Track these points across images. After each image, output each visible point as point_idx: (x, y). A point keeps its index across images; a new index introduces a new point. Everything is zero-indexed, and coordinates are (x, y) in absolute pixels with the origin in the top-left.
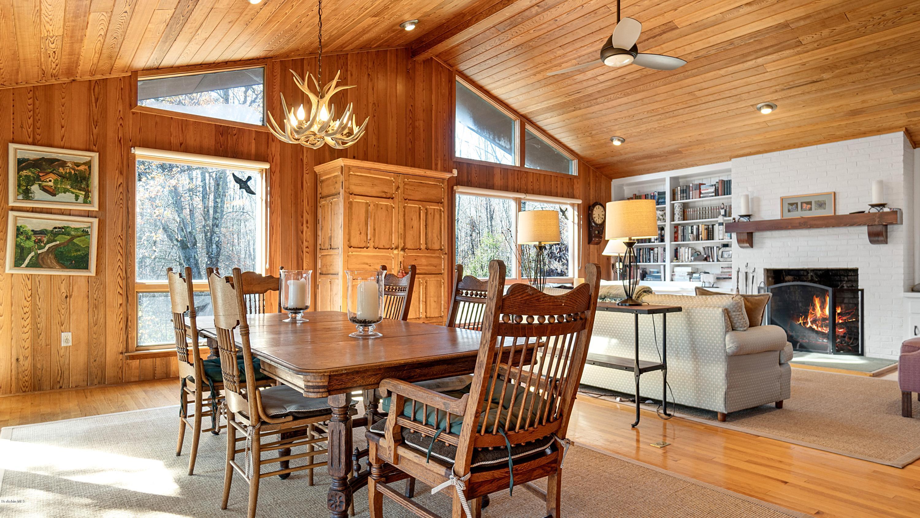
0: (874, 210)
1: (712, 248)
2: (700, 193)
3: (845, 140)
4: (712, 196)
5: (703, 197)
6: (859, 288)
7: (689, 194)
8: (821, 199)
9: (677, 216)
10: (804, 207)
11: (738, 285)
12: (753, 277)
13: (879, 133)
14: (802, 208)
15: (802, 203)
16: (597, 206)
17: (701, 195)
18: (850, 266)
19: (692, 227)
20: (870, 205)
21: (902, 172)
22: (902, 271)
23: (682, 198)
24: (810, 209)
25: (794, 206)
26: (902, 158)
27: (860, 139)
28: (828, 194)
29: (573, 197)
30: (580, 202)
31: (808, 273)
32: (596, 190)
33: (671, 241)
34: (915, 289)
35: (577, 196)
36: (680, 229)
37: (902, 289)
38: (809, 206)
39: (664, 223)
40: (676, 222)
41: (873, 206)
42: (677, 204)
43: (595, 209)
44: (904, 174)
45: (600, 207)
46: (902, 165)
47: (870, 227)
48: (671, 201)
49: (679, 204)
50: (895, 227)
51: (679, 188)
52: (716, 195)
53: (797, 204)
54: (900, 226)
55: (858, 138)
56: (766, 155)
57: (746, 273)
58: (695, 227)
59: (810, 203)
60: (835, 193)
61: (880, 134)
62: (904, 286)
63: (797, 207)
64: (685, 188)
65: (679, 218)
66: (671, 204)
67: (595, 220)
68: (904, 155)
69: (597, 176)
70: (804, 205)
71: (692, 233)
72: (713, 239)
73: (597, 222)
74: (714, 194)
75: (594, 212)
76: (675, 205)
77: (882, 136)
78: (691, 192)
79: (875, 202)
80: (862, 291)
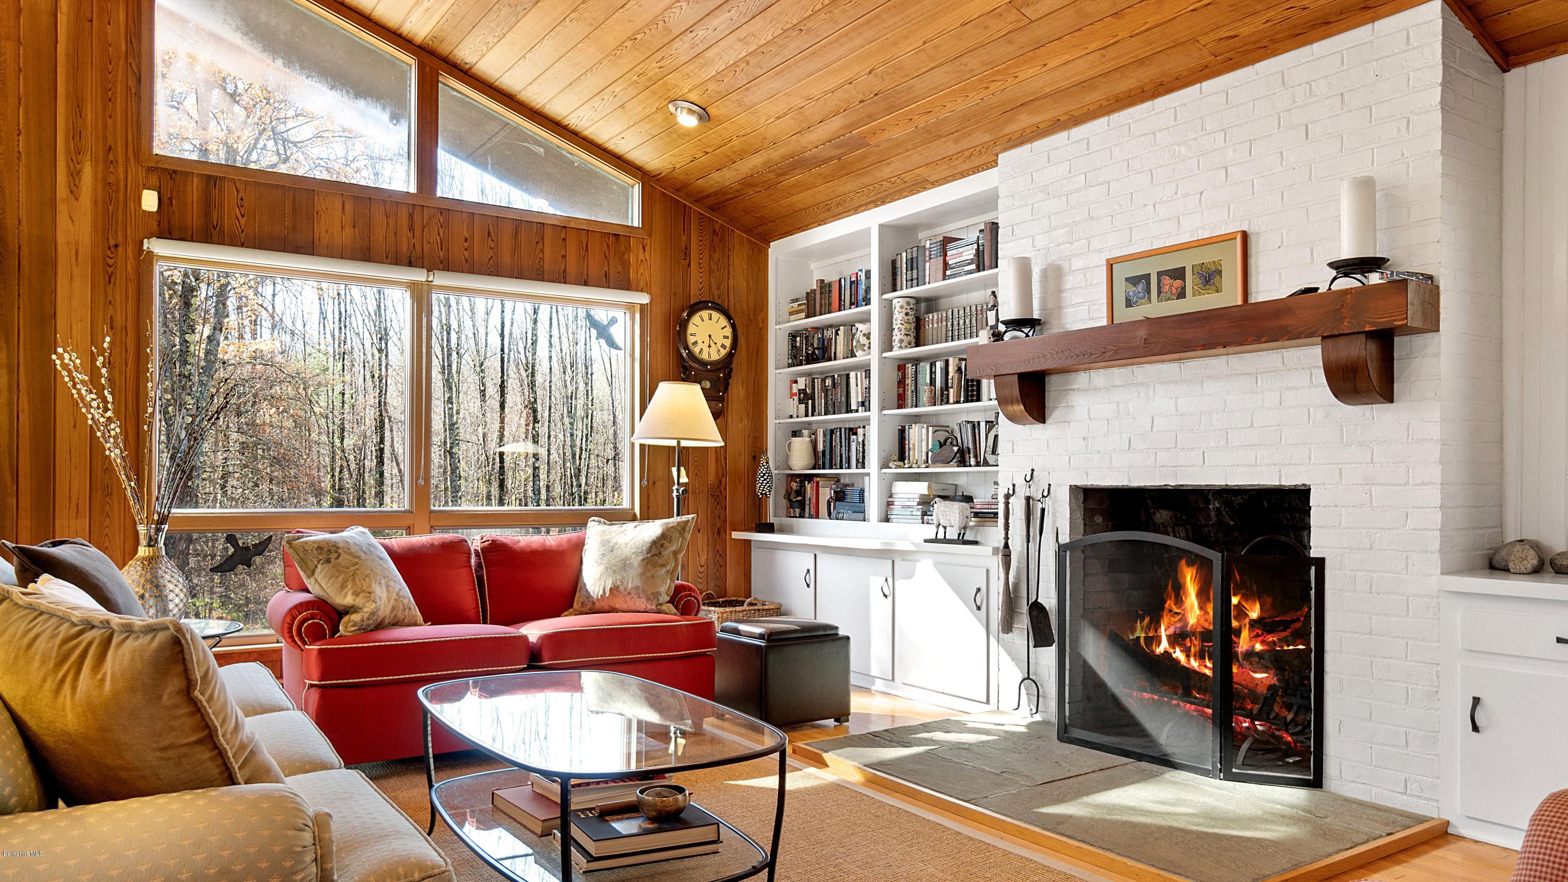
0: (1345, 283)
1: (975, 426)
2: (946, 266)
3: (1275, 53)
4: (970, 272)
5: (951, 277)
6: (1313, 554)
7: (924, 270)
8: (1206, 256)
9: (897, 336)
10: (1166, 288)
11: (1007, 538)
12: (1043, 510)
13: (1370, 14)
14: (1159, 293)
15: (1160, 274)
16: (705, 314)
17: (948, 273)
18: (1289, 480)
19: (933, 365)
20: (1331, 265)
21: (1439, 147)
22: (1434, 496)
23: (911, 282)
24: (1182, 295)
25: (1140, 287)
26: (1436, 94)
27: (1316, 46)
28: (1227, 238)
29: (625, 285)
30: (644, 299)
31: (1208, 502)
32: (711, 271)
33: (882, 408)
34: (1497, 560)
35: (642, 284)
36: (910, 369)
37: (1435, 562)
38: (1178, 283)
39: (867, 357)
40: (897, 352)
41: (1345, 268)
42: (898, 299)
43: (696, 319)
44: (1445, 151)
45: (716, 315)
46: (1437, 118)
47: (1330, 342)
48: (883, 292)
49: (902, 301)
50: (1418, 339)
51: (904, 254)
52: (978, 269)
53: (1147, 277)
54: (1430, 335)
55: (1311, 42)
56: (1078, 132)
57: (1028, 499)
58: (939, 365)
59: (1179, 274)
60: (1245, 236)
61: (1373, 20)
62: (1441, 551)
63: (1148, 290)
64: (914, 256)
65: (901, 341)
66: (881, 300)
67: (696, 350)
68: (1444, 85)
69: (714, 231)
70: (1167, 280)
71: (933, 382)
72: (979, 400)
73: (705, 356)
74: (973, 267)
75: (691, 329)
76: (895, 301)
77: (1379, 24)
78: (927, 265)
79: (1347, 252)
80: (1320, 563)
